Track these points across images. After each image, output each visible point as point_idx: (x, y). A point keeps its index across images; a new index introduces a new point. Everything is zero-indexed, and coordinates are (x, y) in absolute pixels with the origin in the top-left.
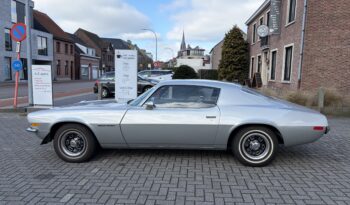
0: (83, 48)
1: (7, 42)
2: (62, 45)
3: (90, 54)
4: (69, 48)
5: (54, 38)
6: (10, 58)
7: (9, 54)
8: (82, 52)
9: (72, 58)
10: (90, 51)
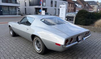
0: (77, 5)
1: (55, 5)
2: (71, 5)
3: (80, 7)
4: (73, 5)
5: (68, 3)
6: (56, 9)
7: (55, 8)
8: (77, 6)
9: (73, 8)
10: (80, 6)
